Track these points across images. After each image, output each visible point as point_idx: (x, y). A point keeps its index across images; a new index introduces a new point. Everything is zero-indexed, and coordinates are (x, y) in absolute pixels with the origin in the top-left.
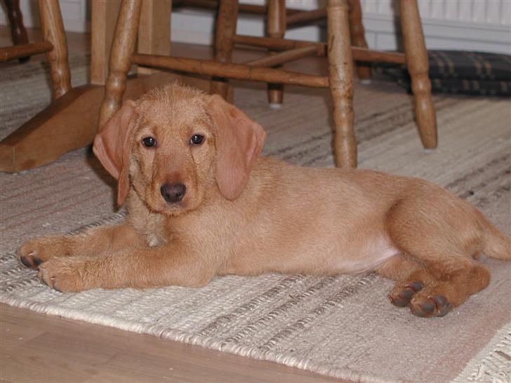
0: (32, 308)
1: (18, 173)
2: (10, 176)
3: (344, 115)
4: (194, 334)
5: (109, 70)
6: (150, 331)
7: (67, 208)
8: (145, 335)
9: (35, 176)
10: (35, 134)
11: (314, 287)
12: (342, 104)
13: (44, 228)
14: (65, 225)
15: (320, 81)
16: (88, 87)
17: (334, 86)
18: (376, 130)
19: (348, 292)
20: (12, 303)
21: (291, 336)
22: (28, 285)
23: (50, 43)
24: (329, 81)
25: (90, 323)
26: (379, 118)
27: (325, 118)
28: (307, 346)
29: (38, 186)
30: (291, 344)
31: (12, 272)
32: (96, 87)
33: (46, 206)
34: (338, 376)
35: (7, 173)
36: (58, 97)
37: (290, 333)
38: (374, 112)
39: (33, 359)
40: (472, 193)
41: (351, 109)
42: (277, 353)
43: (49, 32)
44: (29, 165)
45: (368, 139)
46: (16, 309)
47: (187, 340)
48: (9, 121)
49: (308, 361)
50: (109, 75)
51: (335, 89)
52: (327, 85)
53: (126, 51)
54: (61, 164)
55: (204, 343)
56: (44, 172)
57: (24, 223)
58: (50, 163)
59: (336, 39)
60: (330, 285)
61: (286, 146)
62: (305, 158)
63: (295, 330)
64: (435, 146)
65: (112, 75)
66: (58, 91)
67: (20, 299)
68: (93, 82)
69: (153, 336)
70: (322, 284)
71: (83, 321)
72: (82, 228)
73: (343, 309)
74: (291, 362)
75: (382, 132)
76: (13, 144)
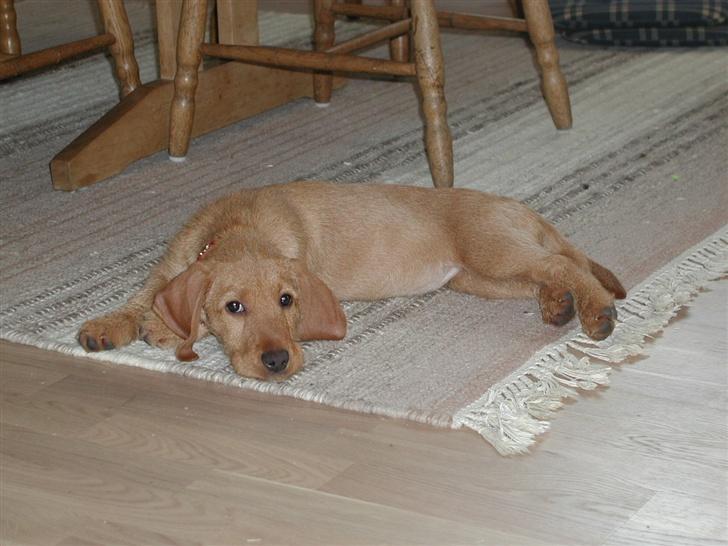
0: (60, 349)
1: (77, 191)
2: (67, 195)
3: (435, 106)
4: (217, 371)
5: (178, 64)
6: (173, 370)
7: (121, 232)
8: (170, 374)
9: (96, 192)
10: (94, 145)
11: (359, 313)
12: (433, 94)
13: (91, 258)
14: (115, 253)
15: (406, 69)
16: (159, 83)
17: (422, 74)
18: (511, 106)
19: (398, 314)
20: (41, 345)
21: (317, 369)
22: (60, 324)
23: (112, 35)
24: (416, 69)
25: (116, 364)
26: (522, 89)
27: (416, 109)
28: (330, 378)
29: (95, 205)
30: (314, 377)
31: (46, 311)
32: (167, 82)
33: (99, 230)
34: (351, 408)
35: (64, 191)
36: (126, 94)
37: (316, 365)
38: (517, 80)
39: (50, 403)
40: (586, 187)
41: (443, 99)
42: (295, 388)
43: (110, 23)
44: (89, 180)
45: (496, 119)
46: (45, 351)
47: (209, 378)
48: (79, 121)
49: (323, 395)
50: (178, 70)
51: (422, 78)
52: (414, 73)
53: (194, 41)
54: (127, 176)
55: (225, 379)
56: (106, 188)
57: (71, 253)
58: (115, 176)
59: (420, 20)
60: (379, 310)
61: (394, 135)
62: (410, 151)
63: (322, 362)
64: (570, 125)
65: (181, 70)
66: (125, 89)
67: (49, 341)
68: (163, 77)
69: (176, 375)
70: (370, 310)
71: (110, 362)
72: (131, 255)
73: (382, 336)
74: (308, 397)
75: (517, 109)
76: (69, 159)
